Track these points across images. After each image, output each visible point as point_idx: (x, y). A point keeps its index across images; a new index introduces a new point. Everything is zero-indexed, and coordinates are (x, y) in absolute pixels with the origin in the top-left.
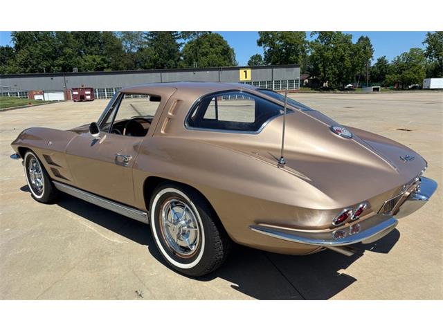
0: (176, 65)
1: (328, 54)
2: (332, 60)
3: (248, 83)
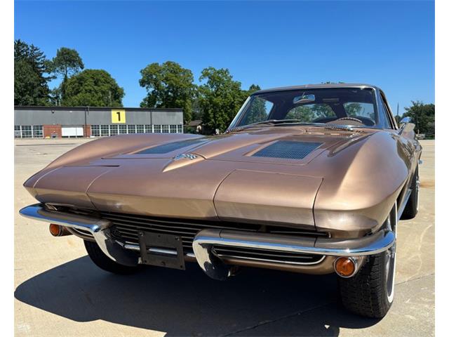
0: (35, 102)
1: (218, 100)
2: (223, 107)
3: (122, 126)
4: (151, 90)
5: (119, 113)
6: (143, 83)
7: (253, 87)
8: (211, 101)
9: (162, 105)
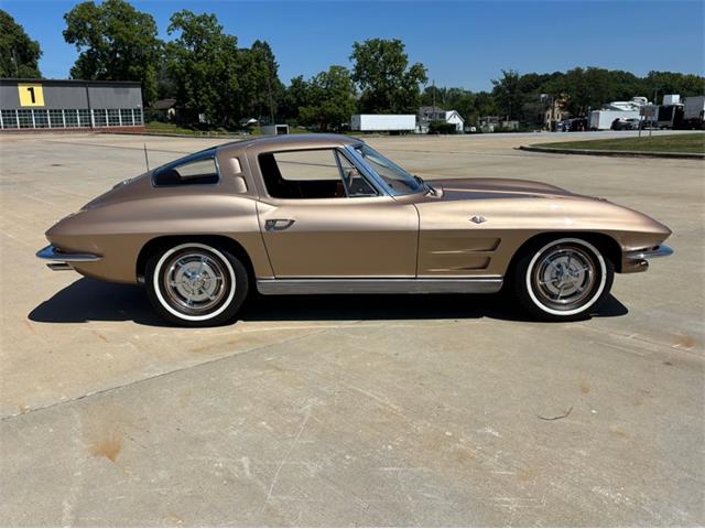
1: (200, 67)
2: (209, 77)
3: (39, 111)
4: (85, 49)
5: (31, 90)
6: (69, 37)
7: (257, 44)
8: (188, 68)
9: (107, 75)
